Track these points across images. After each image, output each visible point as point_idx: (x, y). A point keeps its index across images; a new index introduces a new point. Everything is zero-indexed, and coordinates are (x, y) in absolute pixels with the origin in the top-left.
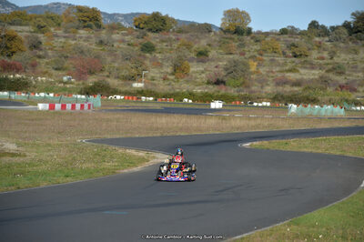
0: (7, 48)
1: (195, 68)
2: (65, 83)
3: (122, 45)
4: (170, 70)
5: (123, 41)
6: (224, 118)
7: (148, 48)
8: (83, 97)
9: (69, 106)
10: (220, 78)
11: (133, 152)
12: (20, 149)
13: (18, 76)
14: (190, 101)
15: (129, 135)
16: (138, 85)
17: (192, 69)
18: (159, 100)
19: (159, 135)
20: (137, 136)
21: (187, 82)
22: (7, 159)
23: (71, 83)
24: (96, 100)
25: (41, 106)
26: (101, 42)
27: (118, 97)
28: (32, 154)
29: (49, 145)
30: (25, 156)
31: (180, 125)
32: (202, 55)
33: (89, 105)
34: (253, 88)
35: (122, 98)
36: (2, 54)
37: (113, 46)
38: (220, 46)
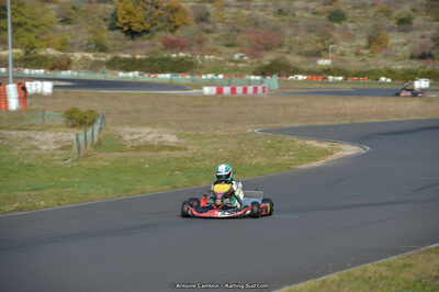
0: (170, 22)
1: (395, 39)
2: (237, 62)
3: (305, 15)
4: (363, 42)
5: (307, 9)
6: (430, 100)
7: (337, 17)
8: (258, 78)
9: (239, 90)
10: (427, 51)
11: (314, 143)
12: (181, 141)
13: (182, 54)
14: (389, 80)
15: (311, 123)
16: (324, 62)
17: (391, 41)
18: (349, 80)
19: (347, 122)
20: (321, 123)
21: (386, 56)
22: (165, 153)
23: (244, 62)
24: (272, 82)
25: (207, 90)
26: (280, 12)
27: (300, 77)
28: (193, 148)
29: (215, 136)
30: (186, 149)
31: (374, 110)
32: (404, 23)
33: (264, 88)
35: (305, 78)
36: (164, 29)
37: (294, 15)
38: (427, 11)
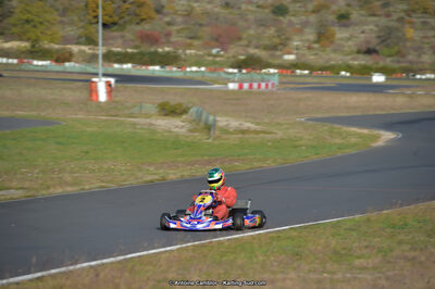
0: (137, 15)
1: (341, 34)
2: (215, 56)
3: (250, 7)
4: (312, 37)
8: (235, 71)
10: (371, 46)
13: (167, 49)
14: (348, 74)
16: (289, 57)
18: (315, 73)
21: (335, 51)
27: (272, 71)
32: (343, 18)
34: (410, 57)
35: (276, 71)
36: (131, 22)
37: (240, 8)
38: (361, 6)
